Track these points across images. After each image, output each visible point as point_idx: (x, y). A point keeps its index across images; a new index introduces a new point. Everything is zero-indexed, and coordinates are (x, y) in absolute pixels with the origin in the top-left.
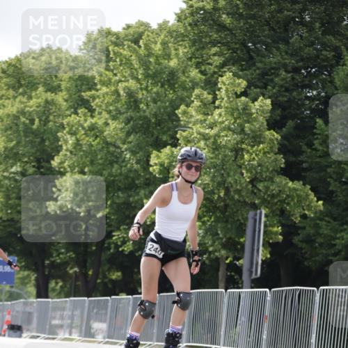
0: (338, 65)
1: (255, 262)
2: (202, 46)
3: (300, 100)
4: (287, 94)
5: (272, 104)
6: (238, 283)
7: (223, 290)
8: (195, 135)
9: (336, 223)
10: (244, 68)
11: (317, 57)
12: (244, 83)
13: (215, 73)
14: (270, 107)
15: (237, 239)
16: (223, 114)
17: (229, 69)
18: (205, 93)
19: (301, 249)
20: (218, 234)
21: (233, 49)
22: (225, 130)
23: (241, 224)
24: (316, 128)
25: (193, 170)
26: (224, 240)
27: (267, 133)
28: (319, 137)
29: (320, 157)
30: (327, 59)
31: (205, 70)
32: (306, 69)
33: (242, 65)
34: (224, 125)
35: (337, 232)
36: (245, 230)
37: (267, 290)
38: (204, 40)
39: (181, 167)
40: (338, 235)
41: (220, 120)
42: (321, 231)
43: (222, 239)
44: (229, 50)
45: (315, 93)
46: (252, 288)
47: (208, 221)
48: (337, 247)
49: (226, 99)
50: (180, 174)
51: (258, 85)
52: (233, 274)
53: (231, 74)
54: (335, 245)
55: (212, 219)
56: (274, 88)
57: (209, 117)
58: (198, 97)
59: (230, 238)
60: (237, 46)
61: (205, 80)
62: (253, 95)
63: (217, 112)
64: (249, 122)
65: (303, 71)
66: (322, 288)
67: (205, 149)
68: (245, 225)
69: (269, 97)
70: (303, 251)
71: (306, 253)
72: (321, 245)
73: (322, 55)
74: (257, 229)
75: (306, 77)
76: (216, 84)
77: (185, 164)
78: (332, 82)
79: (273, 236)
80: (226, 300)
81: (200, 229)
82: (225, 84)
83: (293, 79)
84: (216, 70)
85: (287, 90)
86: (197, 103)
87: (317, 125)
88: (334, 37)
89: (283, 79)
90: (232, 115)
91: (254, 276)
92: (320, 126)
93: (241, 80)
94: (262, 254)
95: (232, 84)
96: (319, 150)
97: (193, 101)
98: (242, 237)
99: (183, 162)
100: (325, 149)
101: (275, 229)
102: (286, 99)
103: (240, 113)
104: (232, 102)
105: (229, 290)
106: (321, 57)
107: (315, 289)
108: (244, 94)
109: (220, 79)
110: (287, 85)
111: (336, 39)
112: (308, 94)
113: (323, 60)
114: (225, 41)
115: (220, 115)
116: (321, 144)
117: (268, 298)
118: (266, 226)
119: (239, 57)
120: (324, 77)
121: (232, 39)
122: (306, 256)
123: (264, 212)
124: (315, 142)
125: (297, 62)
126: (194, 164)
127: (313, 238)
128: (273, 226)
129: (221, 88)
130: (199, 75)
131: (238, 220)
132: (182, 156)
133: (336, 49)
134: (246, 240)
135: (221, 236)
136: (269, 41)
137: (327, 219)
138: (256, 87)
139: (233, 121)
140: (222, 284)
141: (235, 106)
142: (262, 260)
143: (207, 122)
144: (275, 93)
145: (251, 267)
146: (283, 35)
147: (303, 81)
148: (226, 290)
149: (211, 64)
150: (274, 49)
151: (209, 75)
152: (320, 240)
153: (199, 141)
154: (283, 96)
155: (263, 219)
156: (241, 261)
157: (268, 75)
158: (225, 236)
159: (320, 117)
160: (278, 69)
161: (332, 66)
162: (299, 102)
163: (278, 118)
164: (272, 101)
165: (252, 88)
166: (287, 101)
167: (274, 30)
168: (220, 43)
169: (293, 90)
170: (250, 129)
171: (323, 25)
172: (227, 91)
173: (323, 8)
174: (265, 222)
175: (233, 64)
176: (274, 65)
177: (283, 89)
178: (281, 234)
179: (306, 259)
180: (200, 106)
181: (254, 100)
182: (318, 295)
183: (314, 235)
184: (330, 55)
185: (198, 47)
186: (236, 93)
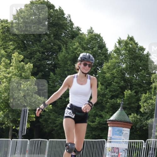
0: (60, 52)
1: (24, 128)
2: (6, 41)
3: (44, 64)
4: (39, 62)
5: (33, 66)
6: (17, 137)
7: (10, 139)
8: (2, 76)
9: (57, 114)
10: (23, 50)
11: (52, 48)
12: (22, 57)
13: (11, 52)
14: (32, 67)
15: (17, 119)
16: (13, 69)
17: (16, 51)
18: (7, 60)
19: (43, 124)
20: (9, 117)
21: (18, 43)
22: (14, 75)
23: (19, 113)
24: (50, 76)
25: (87, 66)
26: (12, 119)
27: (31, 77)
28: (51, 80)
29: (51, 87)
30: (55, 49)
31: (7, 51)
32: (47, 52)
33: (22, 50)
34: (13, 73)
35: (57, 118)
36: (20, 116)
37: (28, 140)
38: (7, 39)
39: (80, 64)
40: (57, 119)
41: (12, 71)
42: (51, 117)
43: (11, 119)
44: (17, 43)
45: (50, 62)
46: (22, 139)
47: (6, 111)
48: (57, 124)
49: (15, 63)
50: (80, 68)
51: (28, 58)
52: (15, 133)
53: (18, 53)
54: (56, 123)
55: (8, 111)
56: (34, 59)
57: (8, 70)
58: (4, 61)
59: (14, 119)
60: (20, 42)
61: (7, 55)
62: (26, 62)
63: (11, 68)
64: (24, 72)
65: (46, 53)
66: (50, 140)
67: (5, 82)
68: (21, 113)
69: (33, 63)
70: (43, 125)
71: (44, 126)
72: (50, 123)
73: (53, 47)
74: (25, 115)
75: (47, 56)
76: (11, 56)
77: (83, 63)
78: (57, 58)
79: (32, 118)
80: (11, 143)
81: (2, 114)
82: (15, 57)
83: (42, 56)
84: (11, 51)
85: (39, 60)
86: (3, 64)
87: (51, 75)
88: (58, 40)
89: (38, 56)
90: (17, 69)
91: (23, 134)
92: (52, 75)
93: (21, 56)
94: (27, 126)
95: (18, 57)
96: (51, 85)
97: (2, 63)
98: (19, 118)
99: (81, 62)
100: (54, 85)
101: (33, 116)
102: (39, 64)
103: (20, 69)
104: (17, 64)
105: (12, 140)
106: (53, 48)
107: (47, 140)
108: (22, 61)
109: (13, 55)
110: (40, 58)
111: (59, 42)
112: (48, 63)
113: (54, 50)
114: (15, 40)
115: (12, 69)
116: (52, 83)
117: (28, 143)
118: (29, 114)
119: (21, 46)
120: (54, 56)
121: (18, 39)
122: (44, 127)
123: (28, 109)
124: (50, 82)
125: (44, 50)
126: (88, 63)
127: (47, 120)
128: (32, 115)
129: (13, 58)
130: (5, 53)
131: (18, 111)
132: (81, 58)
133: (59, 46)
134: (21, 120)
135: (10, 117)
136: (33, 41)
137: (53, 112)
138: (27, 58)
139: (17, 72)
140: (10, 137)
141: (18, 66)
142: (27, 128)
143: (7, 72)
144: (35, 61)
145: (22, 131)
146: (38, 39)
147: (46, 57)
148: (11, 140)
149: (9, 49)
150: (35, 44)
151: (8, 53)
152: (50, 121)
153: (3, 79)
154: (38, 63)
155: (28, 111)
156: (18, 128)
157: (32, 54)
158: (12, 118)
159: (52, 72)
160: (36, 52)
161: (57, 52)
162: (44, 66)
163: (36, 71)
164: (33, 65)
165: (26, 59)
166: (39, 65)
167: (35, 36)
168: (13, 40)
169: (42, 61)
170: (24, 75)
171: (54, 36)
172: (15, 59)
173: (55, 29)
174: (29, 113)
175: (18, 49)
176: (35, 51)
177: (38, 60)
178: (35, 118)
179: (44, 128)
180: (4, 65)
181: (27, 64)
182: (48, 143)
183: (48, 119)
184: (56, 47)
185: (4, 41)
186: (19, 61)
